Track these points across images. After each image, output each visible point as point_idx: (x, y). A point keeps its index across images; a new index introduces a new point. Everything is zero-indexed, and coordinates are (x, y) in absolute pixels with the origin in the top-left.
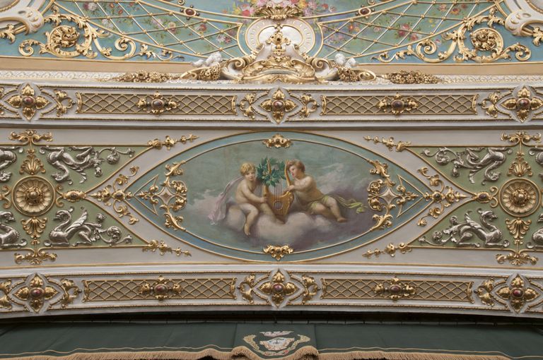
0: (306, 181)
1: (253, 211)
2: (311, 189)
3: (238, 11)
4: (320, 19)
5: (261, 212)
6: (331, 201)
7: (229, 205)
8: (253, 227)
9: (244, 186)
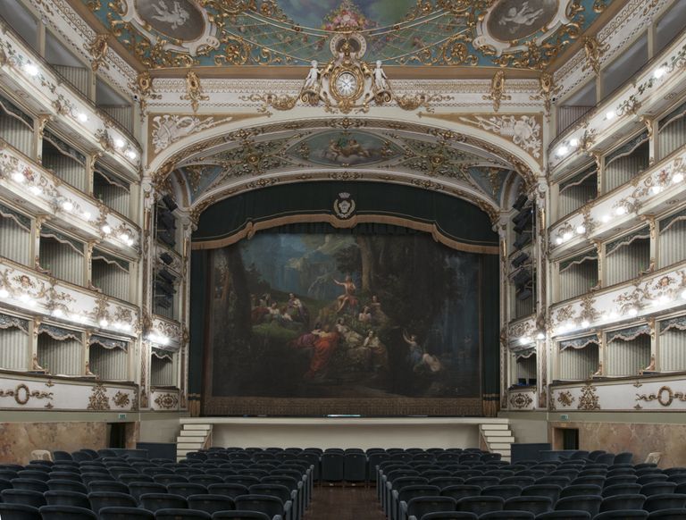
0: (357, 146)
1: (336, 154)
2: (358, 148)
3: (324, 27)
4: (371, 33)
5: (339, 155)
6: (367, 152)
7: (326, 153)
8: (336, 159)
9: (332, 147)
